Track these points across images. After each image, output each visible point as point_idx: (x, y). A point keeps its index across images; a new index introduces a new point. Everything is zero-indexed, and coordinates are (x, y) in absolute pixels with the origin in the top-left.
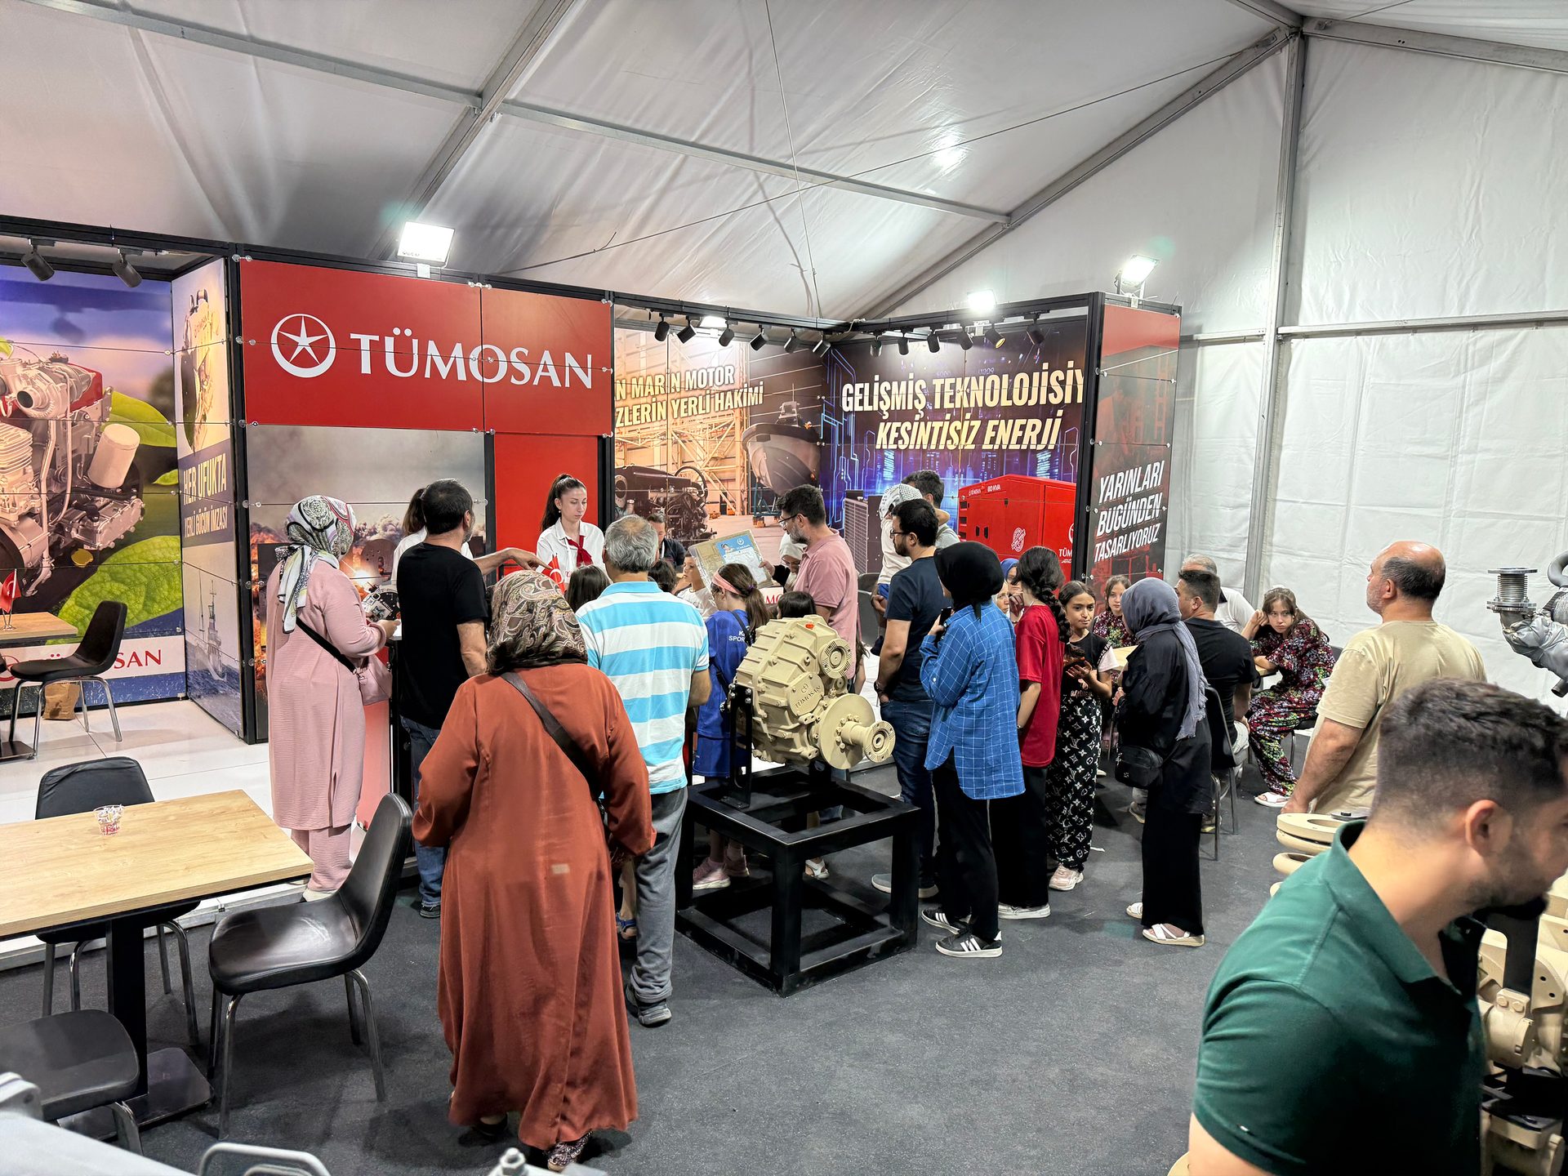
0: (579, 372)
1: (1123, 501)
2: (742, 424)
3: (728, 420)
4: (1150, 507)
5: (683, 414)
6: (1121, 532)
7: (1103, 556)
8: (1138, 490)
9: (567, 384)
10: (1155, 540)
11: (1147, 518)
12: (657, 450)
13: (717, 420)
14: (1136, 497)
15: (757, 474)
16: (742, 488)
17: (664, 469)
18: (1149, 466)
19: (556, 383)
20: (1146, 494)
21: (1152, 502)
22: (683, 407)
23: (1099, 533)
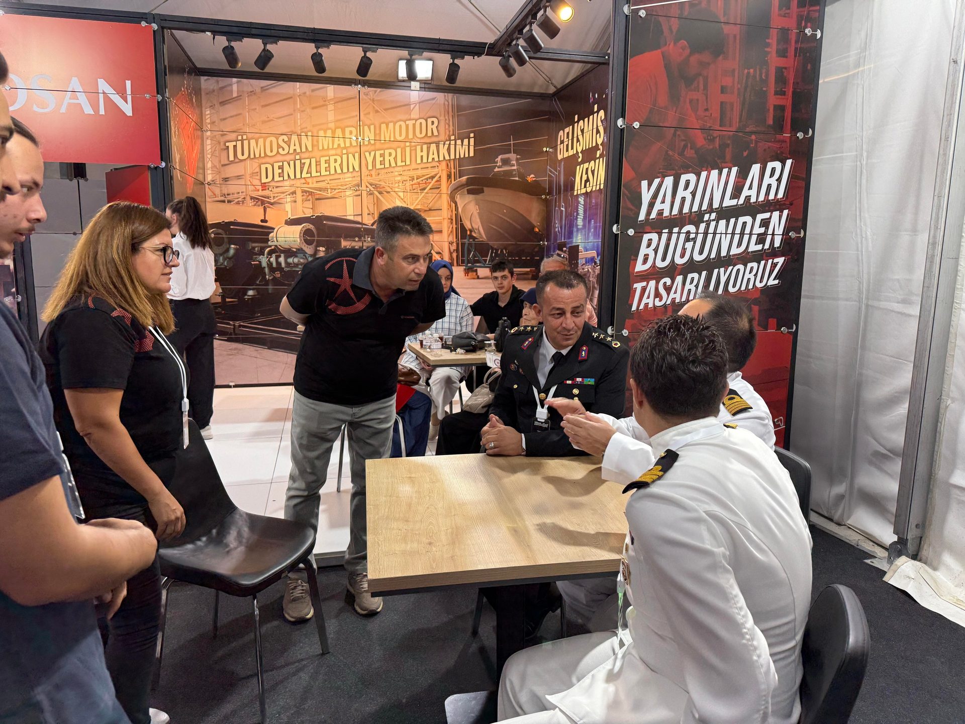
0: (117, 99)
1: (696, 219)
2: (449, 176)
3: (432, 172)
4: (758, 230)
5: (378, 166)
6: (692, 266)
7: (650, 301)
8: (728, 202)
9: (102, 112)
10: (772, 282)
11: (753, 247)
12: (350, 201)
13: (420, 172)
14: (725, 214)
15: (468, 225)
16: (451, 239)
17: (359, 219)
18: (756, 168)
19: (89, 110)
20: (750, 209)
21: (765, 223)
22: (378, 159)
23: (640, 267)
